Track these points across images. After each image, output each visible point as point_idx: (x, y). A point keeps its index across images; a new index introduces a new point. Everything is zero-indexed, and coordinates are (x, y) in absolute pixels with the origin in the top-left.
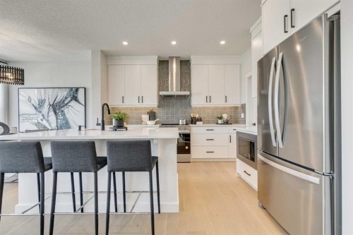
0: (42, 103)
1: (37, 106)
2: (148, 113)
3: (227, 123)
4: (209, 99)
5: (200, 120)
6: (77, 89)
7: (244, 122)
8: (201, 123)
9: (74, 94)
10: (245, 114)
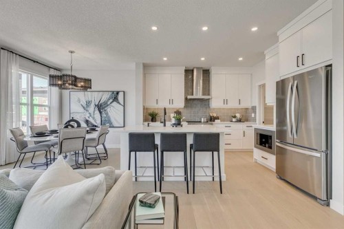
0: (88, 103)
1: (85, 106)
2: (175, 112)
3: (240, 121)
4: (226, 102)
5: (218, 118)
6: (118, 93)
7: (255, 120)
8: (219, 121)
9: (115, 96)
10: (255, 113)
